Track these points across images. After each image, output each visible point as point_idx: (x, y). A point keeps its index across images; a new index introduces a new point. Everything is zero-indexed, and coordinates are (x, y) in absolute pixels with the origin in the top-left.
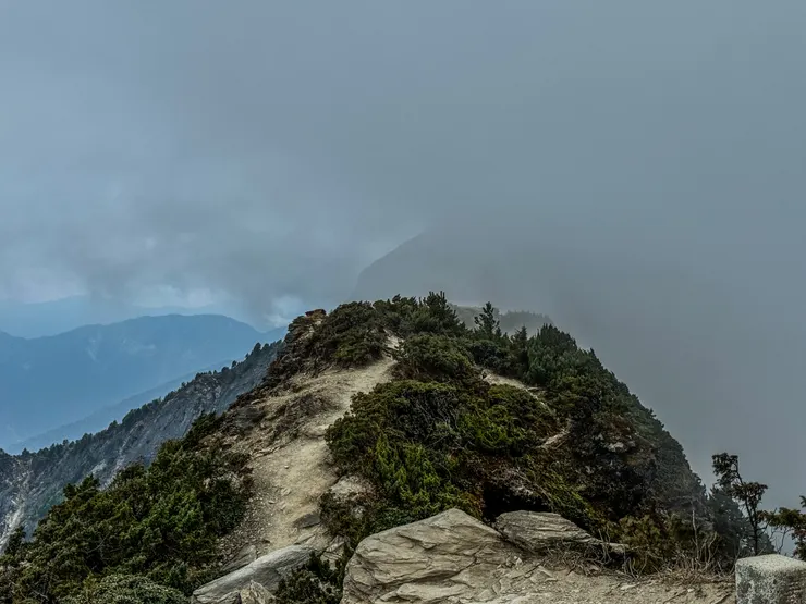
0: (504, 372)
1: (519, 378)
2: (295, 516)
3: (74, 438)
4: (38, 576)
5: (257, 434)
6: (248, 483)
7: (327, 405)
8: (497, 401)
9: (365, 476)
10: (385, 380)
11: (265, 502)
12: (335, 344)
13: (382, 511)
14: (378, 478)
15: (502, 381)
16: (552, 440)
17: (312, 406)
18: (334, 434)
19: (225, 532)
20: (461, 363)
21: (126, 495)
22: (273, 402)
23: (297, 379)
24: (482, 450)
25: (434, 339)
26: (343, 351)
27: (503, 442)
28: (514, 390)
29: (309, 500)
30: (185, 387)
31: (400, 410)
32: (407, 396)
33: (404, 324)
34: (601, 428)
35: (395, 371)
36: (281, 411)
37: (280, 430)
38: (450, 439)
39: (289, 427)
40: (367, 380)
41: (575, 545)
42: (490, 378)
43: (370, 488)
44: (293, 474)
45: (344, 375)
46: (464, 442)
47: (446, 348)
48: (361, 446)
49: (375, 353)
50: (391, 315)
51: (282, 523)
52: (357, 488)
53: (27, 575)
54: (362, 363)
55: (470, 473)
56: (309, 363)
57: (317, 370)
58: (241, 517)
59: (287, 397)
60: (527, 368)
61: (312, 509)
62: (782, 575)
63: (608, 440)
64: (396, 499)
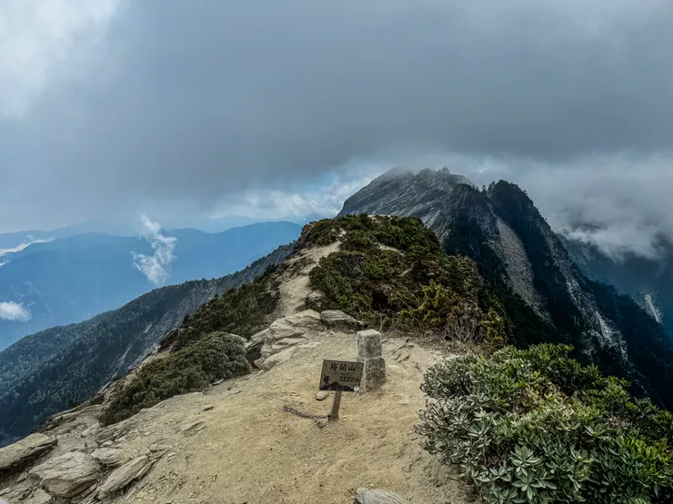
0: (389, 245)
1: (396, 247)
2: (296, 306)
3: (232, 273)
4: (193, 332)
5: (287, 274)
6: (278, 293)
7: (311, 262)
8: (385, 257)
9: (322, 290)
10: (337, 250)
11: (284, 301)
12: (317, 236)
13: (329, 303)
14: (327, 291)
15: (388, 248)
16: (405, 272)
17: (305, 262)
18: (311, 273)
19: (269, 313)
20: (368, 242)
21: (229, 300)
22: (292, 261)
23: (303, 251)
24: (372, 278)
25: (356, 232)
26: (320, 239)
27: (380, 275)
28: (392, 252)
29: (302, 300)
30: (275, 251)
31: (338, 263)
32: (342, 257)
33: (349, 226)
34: (425, 267)
35: (341, 246)
36: (295, 264)
37: (293, 272)
38: (359, 274)
39: (296, 270)
40: (327, 251)
41: (345, 323)
42: (382, 247)
43: (324, 295)
44: (296, 290)
45: (321, 248)
46: (365, 275)
47: (362, 236)
48: (321, 278)
49: (334, 240)
50: (344, 222)
51: (291, 309)
52: (319, 295)
53: (190, 331)
54: (328, 244)
55: (367, 288)
56: (308, 244)
57: (310, 247)
58: (275, 307)
59: (298, 258)
60: (398, 243)
61: (303, 303)
62: (368, 337)
63: (428, 272)
64: (333, 299)
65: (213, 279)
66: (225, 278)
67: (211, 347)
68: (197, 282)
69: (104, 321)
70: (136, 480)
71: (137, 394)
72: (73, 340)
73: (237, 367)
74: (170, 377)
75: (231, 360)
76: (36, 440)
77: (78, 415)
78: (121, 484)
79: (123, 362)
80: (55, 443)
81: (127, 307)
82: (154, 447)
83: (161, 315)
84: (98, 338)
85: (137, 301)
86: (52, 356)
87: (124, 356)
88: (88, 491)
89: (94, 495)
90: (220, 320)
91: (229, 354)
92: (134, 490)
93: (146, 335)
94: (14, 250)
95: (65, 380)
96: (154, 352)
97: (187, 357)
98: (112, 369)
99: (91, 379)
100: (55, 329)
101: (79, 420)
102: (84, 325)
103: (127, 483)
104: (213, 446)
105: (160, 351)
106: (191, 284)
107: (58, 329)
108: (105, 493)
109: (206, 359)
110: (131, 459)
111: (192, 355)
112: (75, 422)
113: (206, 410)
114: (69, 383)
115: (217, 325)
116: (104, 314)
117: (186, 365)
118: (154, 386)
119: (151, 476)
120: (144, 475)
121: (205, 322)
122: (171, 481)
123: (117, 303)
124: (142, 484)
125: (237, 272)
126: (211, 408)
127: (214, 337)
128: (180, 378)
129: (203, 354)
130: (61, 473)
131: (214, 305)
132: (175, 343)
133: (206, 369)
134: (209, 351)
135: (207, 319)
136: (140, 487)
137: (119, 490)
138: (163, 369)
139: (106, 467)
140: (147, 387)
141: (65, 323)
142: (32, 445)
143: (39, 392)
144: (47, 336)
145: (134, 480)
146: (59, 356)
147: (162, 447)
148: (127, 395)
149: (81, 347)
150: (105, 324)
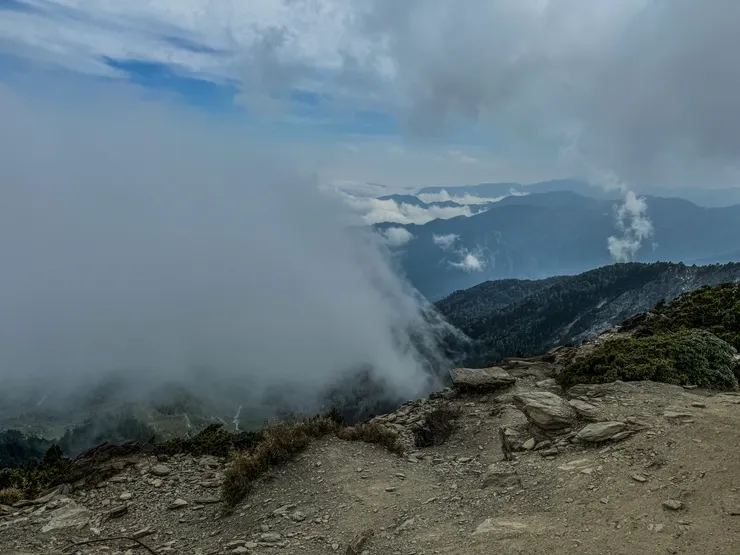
65: (694, 265)
66: (712, 268)
67: (689, 344)
68: (673, 265)
69: (558, 284)
70: (611, 441)
71: (600, 366)
72: (525, 296)
73: (719, 378)
74: (638, 362)
75: (712, 367)
76: (499, 373)
77: (530, 366)
78: (598, 437)
79: (567, 332)
80: (513, 382)
81: (585, 275)
82: (632, 419)
83: (619, 294)
84: (549, 301)
85: (596, 272)
86: (506, 305)
87: (570, 325)
88: (561, 431)
89: (568, 436)
90: (703, 317)
91: (711, 359)
92: (608, 448)
93: (598, 310)
94: (493, 200)
95: (511, 331)
96: (613, 330)
97: (658, 346)
98: (555, 335)
99: (534, 338)
100: (513, 280)
101: (530, 371)
102: (538, 284)
103: (602, 439)
104: (702, 445)
105: (620, 331)
106: (663, 266)
107: (514, 282)
108: (579, 439)
109: (680, 356)
110: (606, 420)
111: (664, 346)
112: (527, 372)
113: (694, 406)
114: (514, 335)
115: (696, 323)
116: (560, 277)
117: (657, 355)
118: (618, 364)
119: (628, 443)
120: (620, 440)
121: (682, 314)
122: (649, 457)
123: (574, 270)
124: (618, 446)
125: (730, 264)
126: (703, 407)
127: (695, 334)
128: (647, 365)
129: (678, 349)
130: (542, 406)
131: (700, 298)
132: (641, 327)
133: (680, 367)
134: (686, 348)
135: (686, 311)
136: (614, 448)
137: (593, 442)
138: (629, 350)
139: (583, 419)
140: (610, 362)
141: (522, 277)
142: (495, 376)
143: (488, 334)
144: (504, 285)
145: (609, 439)
146: (510, 307)
147: (641, 422)
148: (589, 363)
149: (530, 304)
150: (557, 288)
